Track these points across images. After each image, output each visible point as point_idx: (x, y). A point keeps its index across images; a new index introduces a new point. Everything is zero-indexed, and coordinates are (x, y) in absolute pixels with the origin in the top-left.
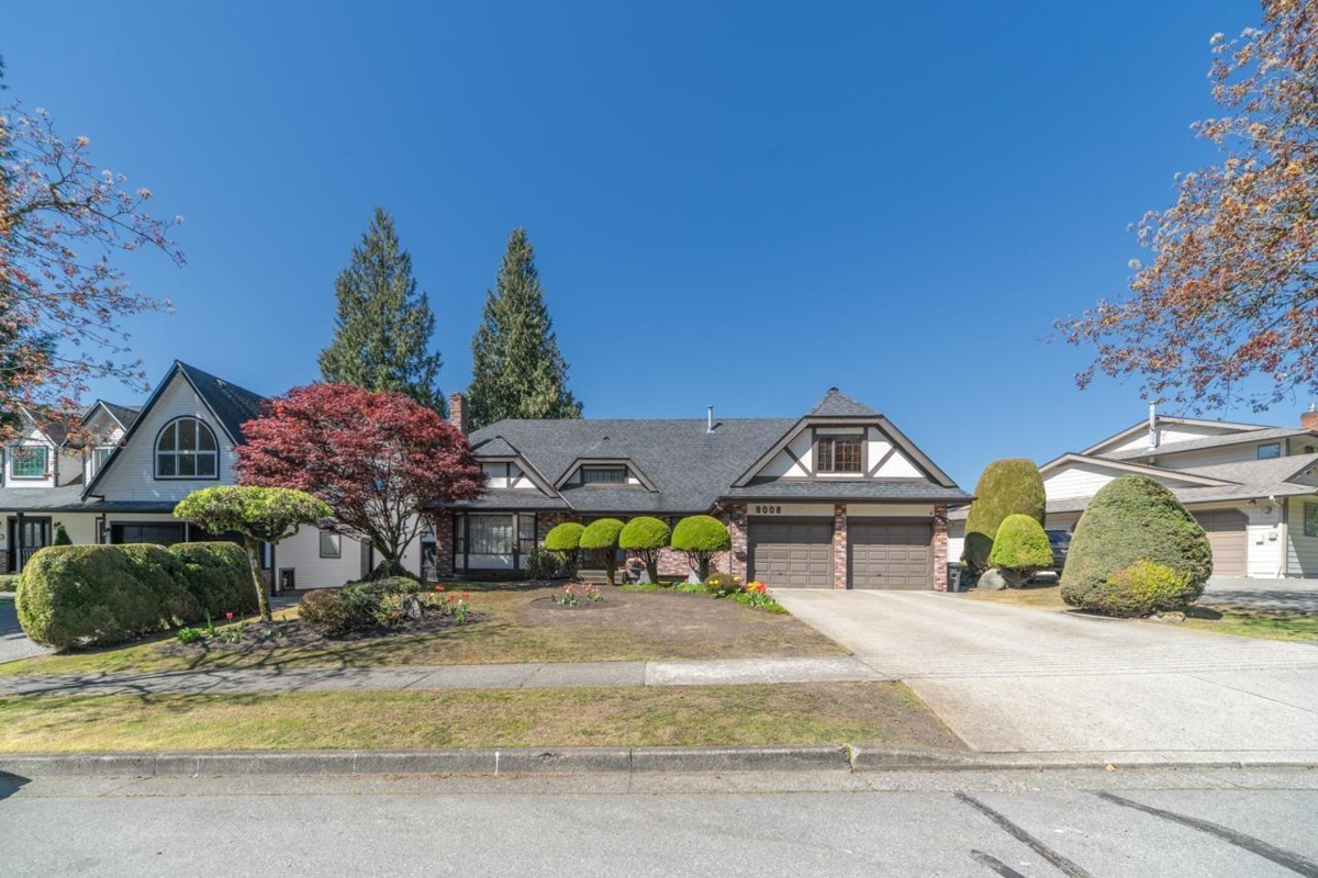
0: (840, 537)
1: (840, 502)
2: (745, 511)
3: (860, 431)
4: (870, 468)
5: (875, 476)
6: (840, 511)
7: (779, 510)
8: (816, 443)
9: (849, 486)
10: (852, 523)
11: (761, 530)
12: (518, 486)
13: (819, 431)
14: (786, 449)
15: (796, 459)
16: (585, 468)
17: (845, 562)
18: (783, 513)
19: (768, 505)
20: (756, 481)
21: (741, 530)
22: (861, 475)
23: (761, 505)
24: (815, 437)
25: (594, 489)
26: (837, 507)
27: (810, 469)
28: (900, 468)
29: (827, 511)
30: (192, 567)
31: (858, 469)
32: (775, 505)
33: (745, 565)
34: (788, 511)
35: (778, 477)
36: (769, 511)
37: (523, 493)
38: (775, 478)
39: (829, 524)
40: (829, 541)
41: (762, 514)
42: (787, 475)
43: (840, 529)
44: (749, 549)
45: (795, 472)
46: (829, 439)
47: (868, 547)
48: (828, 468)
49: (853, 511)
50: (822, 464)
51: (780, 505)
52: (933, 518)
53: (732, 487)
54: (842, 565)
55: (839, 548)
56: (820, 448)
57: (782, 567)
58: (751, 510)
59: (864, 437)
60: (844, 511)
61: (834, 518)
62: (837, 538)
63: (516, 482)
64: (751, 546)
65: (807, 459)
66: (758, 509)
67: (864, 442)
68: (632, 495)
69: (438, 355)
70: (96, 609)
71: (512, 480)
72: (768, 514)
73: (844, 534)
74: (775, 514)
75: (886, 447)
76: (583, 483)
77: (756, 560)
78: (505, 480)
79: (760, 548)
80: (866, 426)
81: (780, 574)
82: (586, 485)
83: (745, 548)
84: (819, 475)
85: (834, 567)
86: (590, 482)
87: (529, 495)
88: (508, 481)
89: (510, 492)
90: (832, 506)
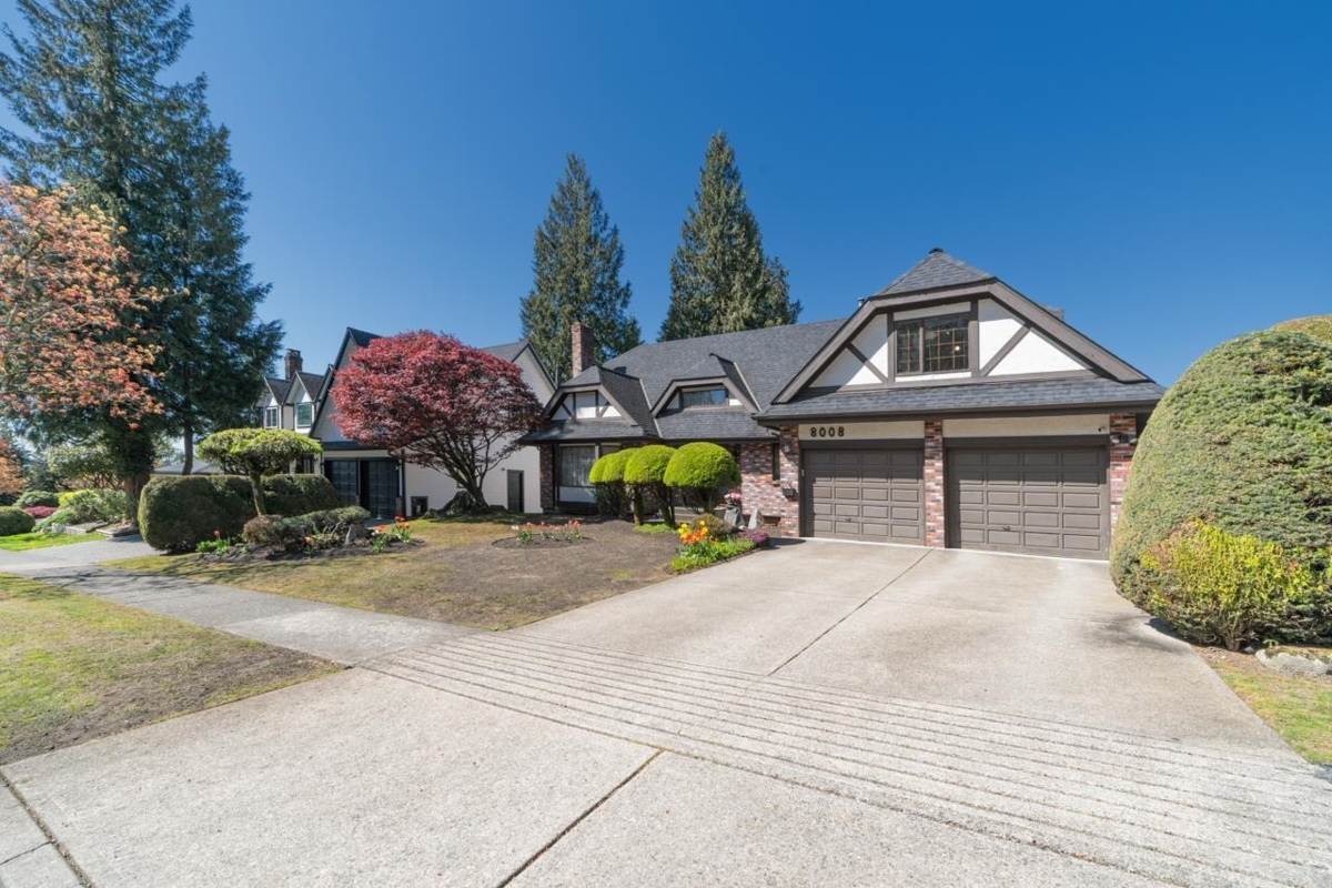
0: (934, 469)
1: (932, 418)
2: (796, 435)
3: (965, 307)
4: (983, 362)
5: (992, 374)
6: (931, 430)
7: (841, 431)
8: (894, 335)
9: (944, 392)
10: (951, 450)
11: (817, 459)
12: (606, 415)
13: (898, 316)
14: (847, 344)
15: (863, 359)
16: (684, 390)
17: (942, 507)
18: (847, 436)
19: (827, 426)
20: (805, 393)
21: (789, 460)
22: (968, 375)
23: (818, 426)
24: (893, 326)
25: (692, 414)
26: (927, 425)
27: (885, 372)
28: (1038, 357)
29: (914, 430)
30: (269, 493)
31: (962, 364)
32: (836, 426)
33: (796, 506)
34: (854, 432)
35: (840, 387)
36: (829, 433)
37: (611, 423)
38: (834, 389)
39: (916, 449)
40: (919, 475)
41: (818, 438)
42: (853, 382)
43: (932, 458)
44: (801, 486)
45: (863, 378)
46: (914, 325)
47: (985, 485)
48: (914, 368)
49: (953, 429)
50: (902, 364)
51: (844, 425)
52: (1108, 436)
53: (773, 404)
54: (936, 511)
55: (931, 485)
56: (900, 341)
57: (852, 511)
58: (804, 432)
59: (973, 315)
60: (939, 430)
61: (921, 441)
62: (928, 471)
63: (604, 411)
64: (806, 482)
65: (881, 358)
66: (813, 432)
67: (972, 324)
68: (729, 418)
69: (628, 285)
70: (178, 523)
71: (601, 409)
72: (827, 437)
73: (939, 464)
74: (837, 437)
75: (1012, 326)
76: (682, 406)
77: (815, 500)
78: (593, 409)
79: (821, 485)
80: (974, 299)
81: (849, 521)
82: (686, 410)
83: (795, 484)
84: (898, 379)
85: (925, 513)
86: (690, 405)
87: (613, 424)
88: (597, 410)
89: (599, 422)
90: (920, 424)
